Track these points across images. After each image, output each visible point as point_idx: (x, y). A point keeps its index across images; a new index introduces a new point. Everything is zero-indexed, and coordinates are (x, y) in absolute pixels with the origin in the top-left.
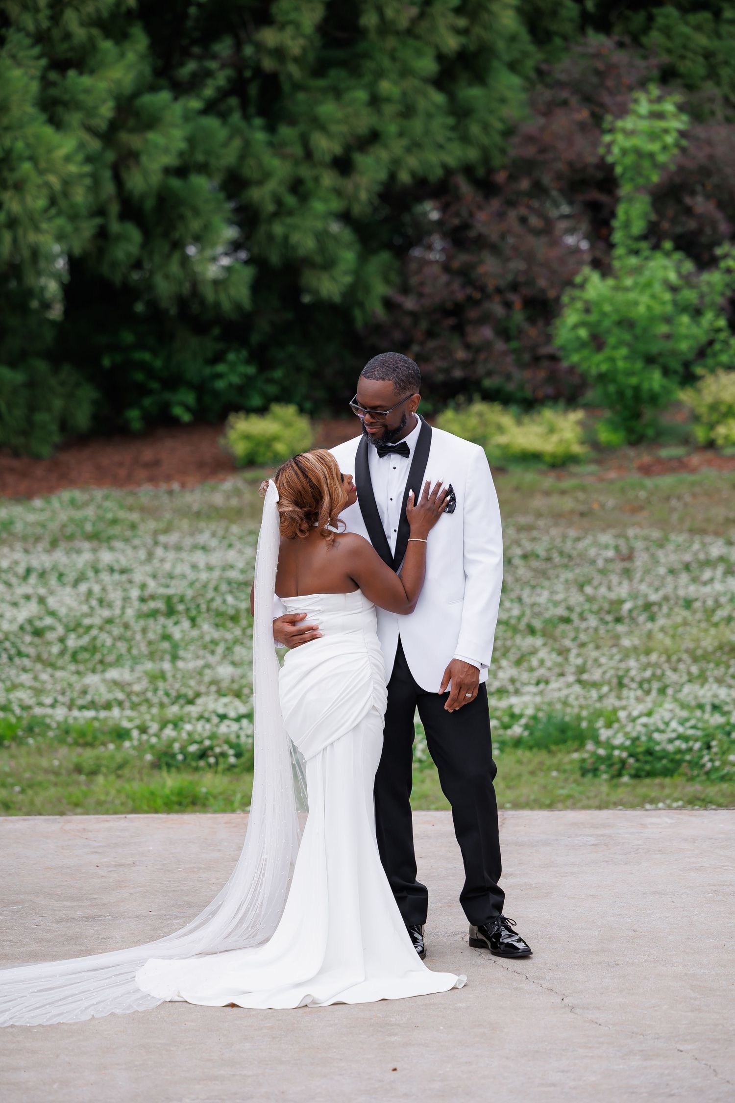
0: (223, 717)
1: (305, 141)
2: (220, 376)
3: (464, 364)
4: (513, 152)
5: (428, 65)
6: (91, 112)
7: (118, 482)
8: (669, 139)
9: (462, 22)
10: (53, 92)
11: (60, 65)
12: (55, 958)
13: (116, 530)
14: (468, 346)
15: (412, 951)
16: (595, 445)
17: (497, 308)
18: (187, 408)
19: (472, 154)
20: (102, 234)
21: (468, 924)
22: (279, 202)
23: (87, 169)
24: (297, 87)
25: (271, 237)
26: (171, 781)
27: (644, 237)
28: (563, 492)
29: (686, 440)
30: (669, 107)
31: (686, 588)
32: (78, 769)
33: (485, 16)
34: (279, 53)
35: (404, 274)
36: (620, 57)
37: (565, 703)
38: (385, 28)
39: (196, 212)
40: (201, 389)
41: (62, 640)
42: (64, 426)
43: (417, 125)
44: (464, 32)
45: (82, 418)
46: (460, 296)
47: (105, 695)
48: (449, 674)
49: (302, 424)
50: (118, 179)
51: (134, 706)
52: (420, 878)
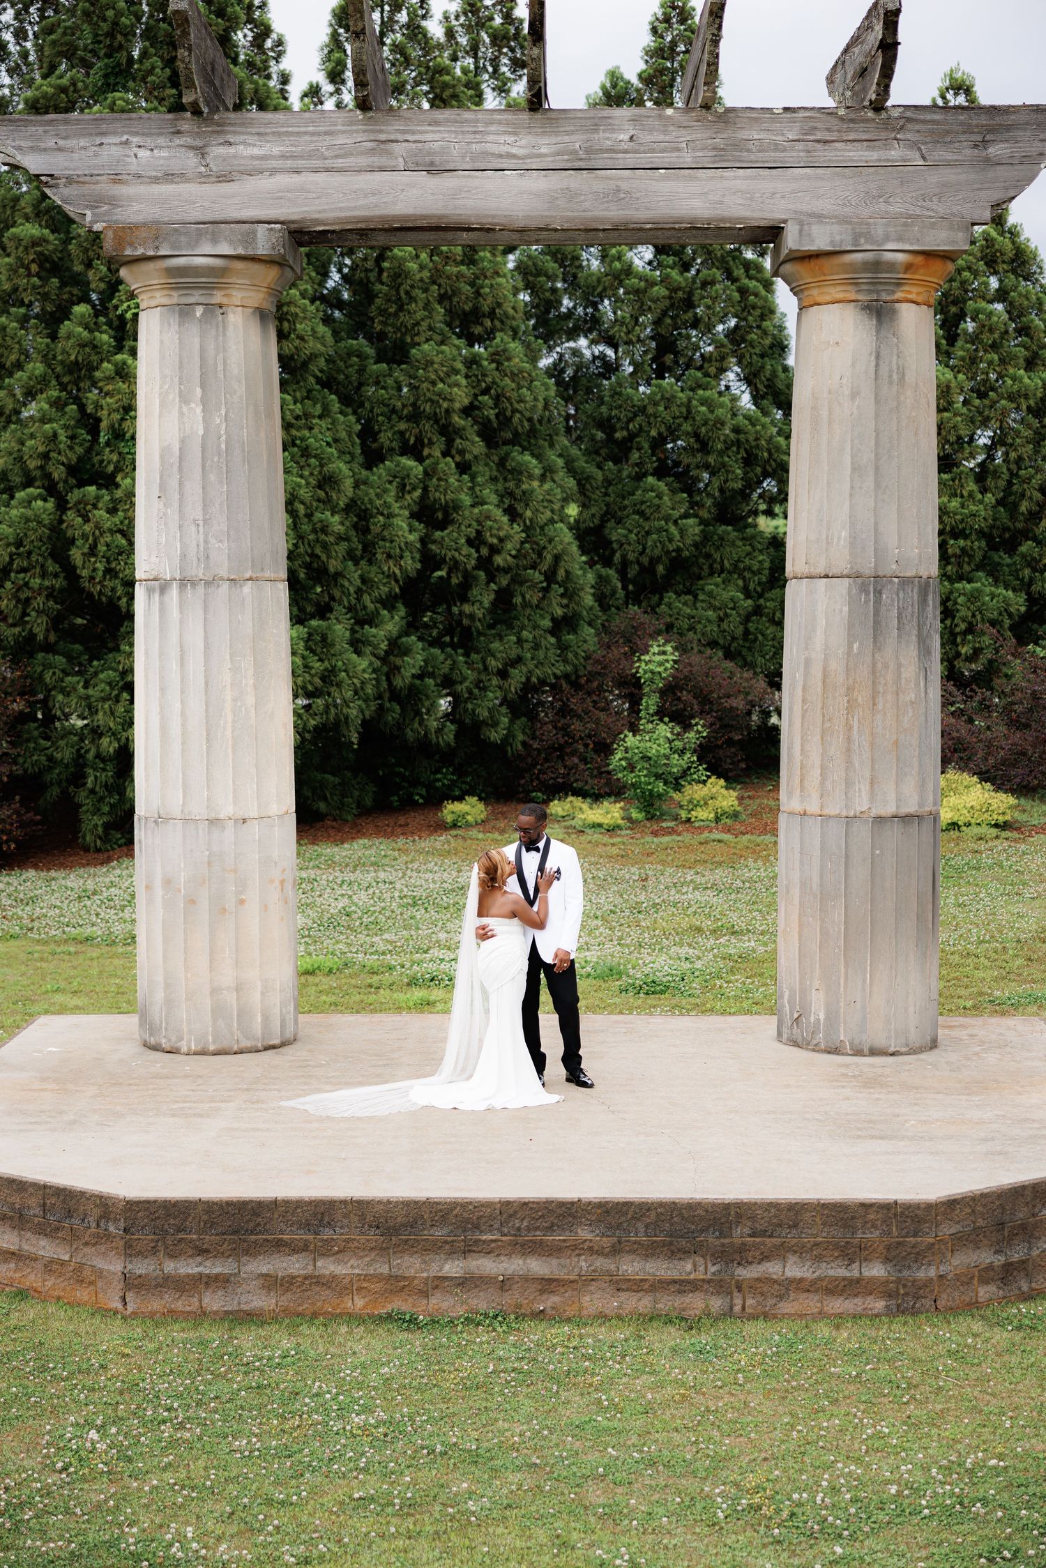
0: (443, 960)
1: (484, 661)
2: (439, 780)
3: (564, 776)
4: (589, 668)
5: (547, 623)
6: (376, 647)
7: (387, 835)
8: (668, 665)
9: (565, 601)
10: (357, 636)
11: (361, 622)
12: (370, 1084)
13: (385, 861)
14: (565, 767)
15: (540, 1084)
16: (629, 819)
17: (581, 748)
18: (422, 796)
19: (569, 668)
20: (381, 707)
21: (564, 1072)
22: (470, 692)
23: (374, 676)
24: (480, 634)
25: (466, 710)
26: (418, 994)
27: (657, 713)
28: (613, 845)
29: (676, 818)
30: (668, 648)
31: (674, 896)
32: (370, 986)
33: (577, 598)
34: (472, 617)
35: (533, 729)
36: (645, 618)
37: (613, 956)
38: (526, 604)
39: (428, 697)
40: (429, 786)
41: (360, 918)
42: (359, 804)
43: (541, 654)
44: (567, 606)
45: (368, 801)
46: (562, 741)
47: (382, 947)
48: (556, 956)
49: (481, 806)
50: (388, 679)
51: (398, 954)
52: (542, 1050)
